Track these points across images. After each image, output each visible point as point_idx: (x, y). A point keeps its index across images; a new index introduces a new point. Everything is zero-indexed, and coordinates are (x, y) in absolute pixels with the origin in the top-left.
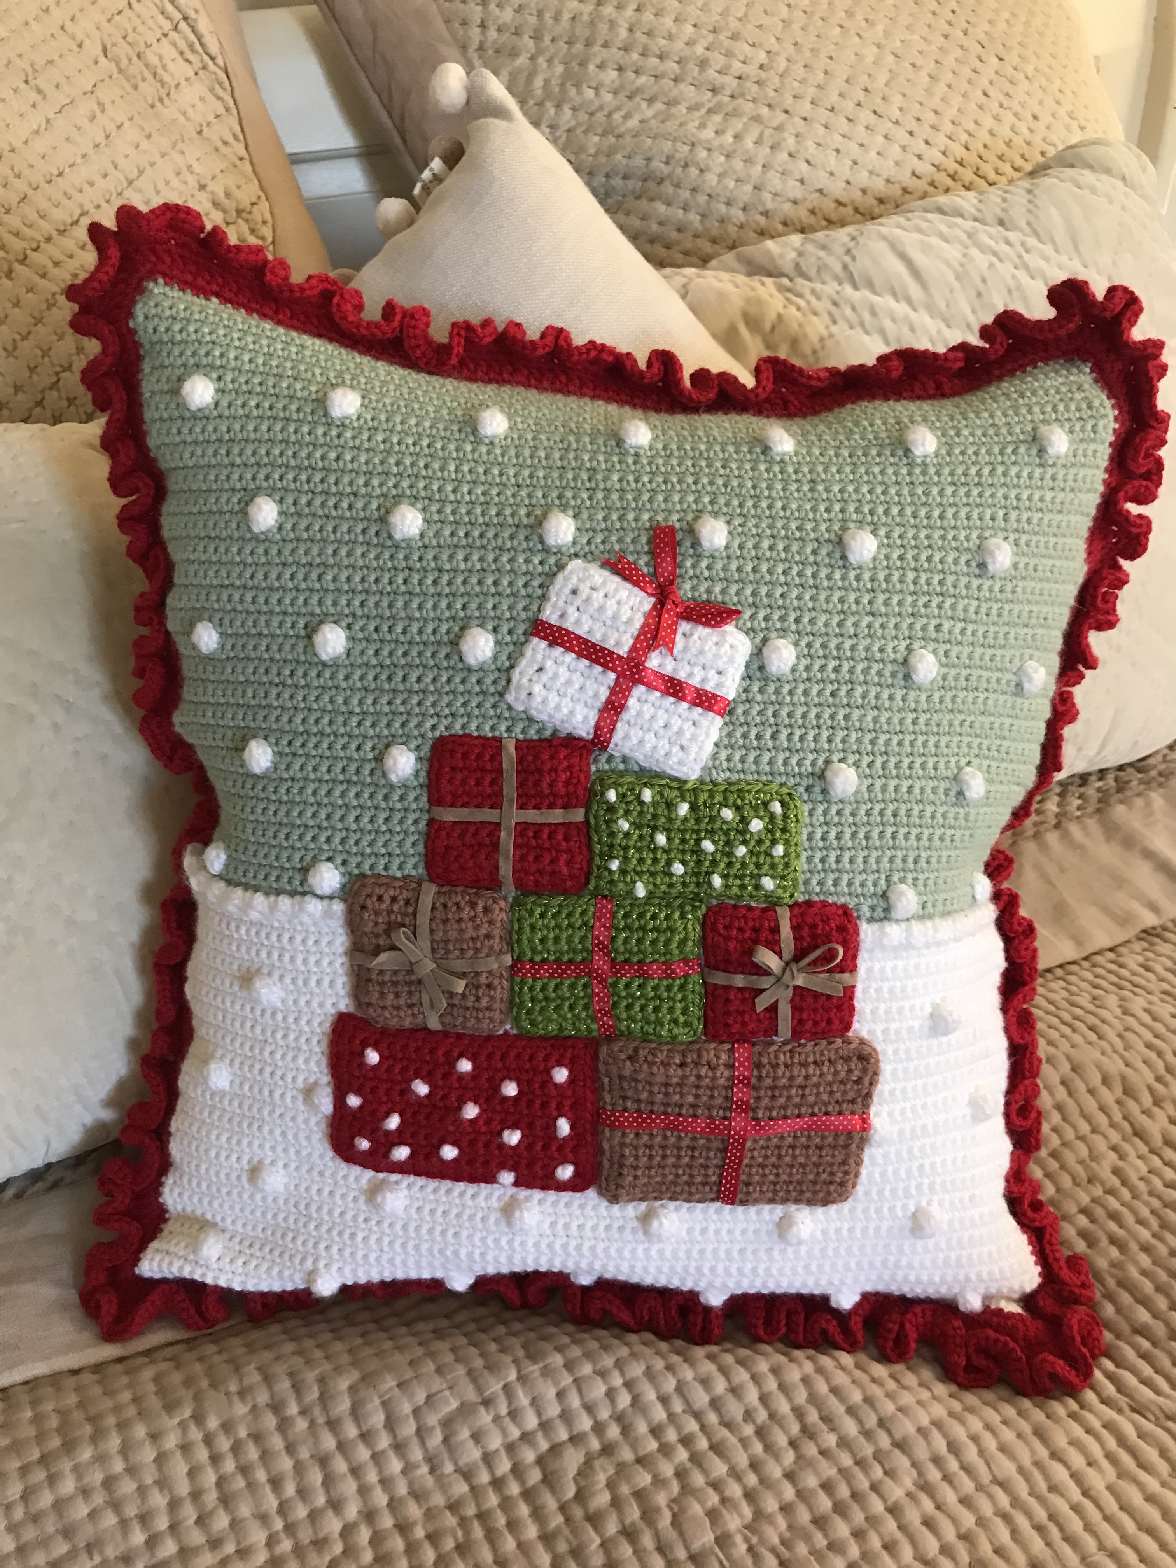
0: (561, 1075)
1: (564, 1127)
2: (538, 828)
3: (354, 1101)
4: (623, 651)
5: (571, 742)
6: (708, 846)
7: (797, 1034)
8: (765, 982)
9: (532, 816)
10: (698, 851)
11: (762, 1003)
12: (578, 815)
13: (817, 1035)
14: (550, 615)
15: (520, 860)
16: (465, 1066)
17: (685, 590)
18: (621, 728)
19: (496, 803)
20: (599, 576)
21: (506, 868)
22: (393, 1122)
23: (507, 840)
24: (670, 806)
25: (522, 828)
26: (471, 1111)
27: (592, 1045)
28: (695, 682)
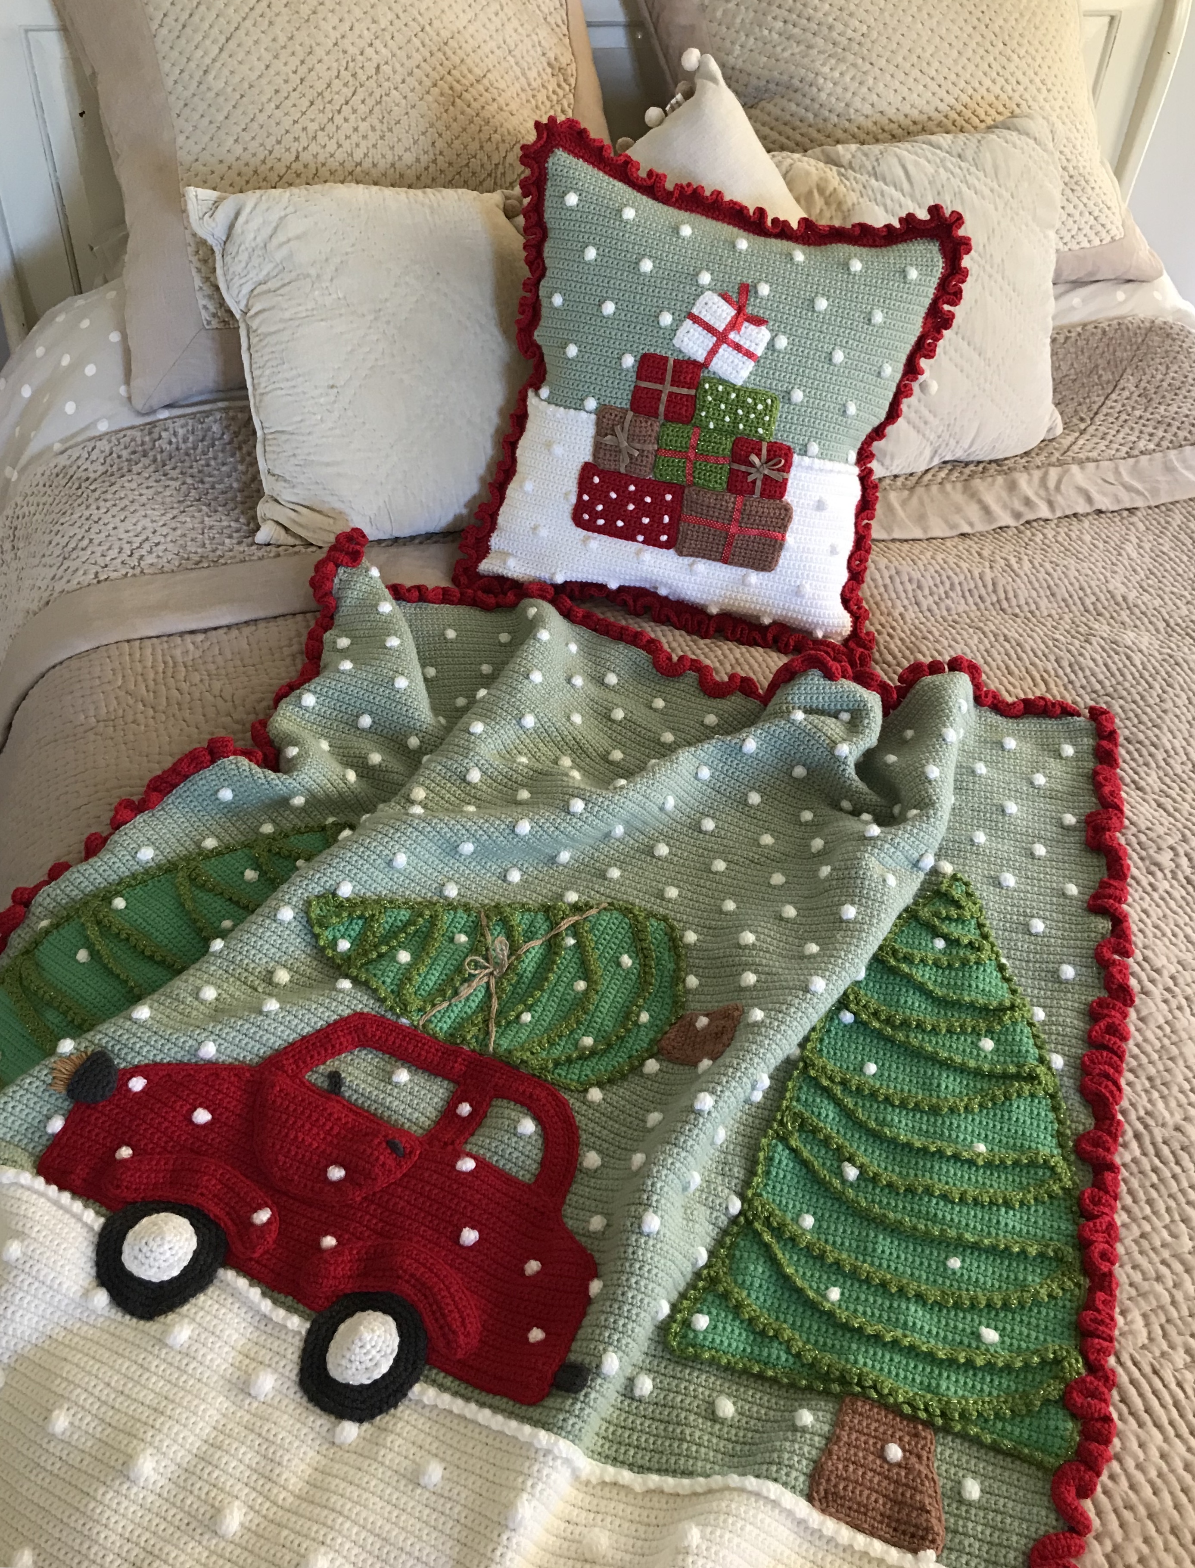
0: (669, 497)
1: (666, 519)
2: (677, 395)
3: (586, 497)
4: (721, 329)
5: (695, 363)
6: (740, 412)
7: (762, 495)
8: (753, 470)
9: (676, 390)
10: (736, 414)
11: (750, 479)
12: (693, 392)
13: (770, 497)
14: (695, 311)
15: (667, 407)
16: (632, 488)
17: (749, 310)
18: (715, 360)
19: (662, 381)
20: (717, 299)
21: (662, 409)
22: (600, 508)
23: (664, 397)
24: (728, 394)
25: (671, 394)
26: (631, 507)
27: (682, 488)
28: (746, 346)
